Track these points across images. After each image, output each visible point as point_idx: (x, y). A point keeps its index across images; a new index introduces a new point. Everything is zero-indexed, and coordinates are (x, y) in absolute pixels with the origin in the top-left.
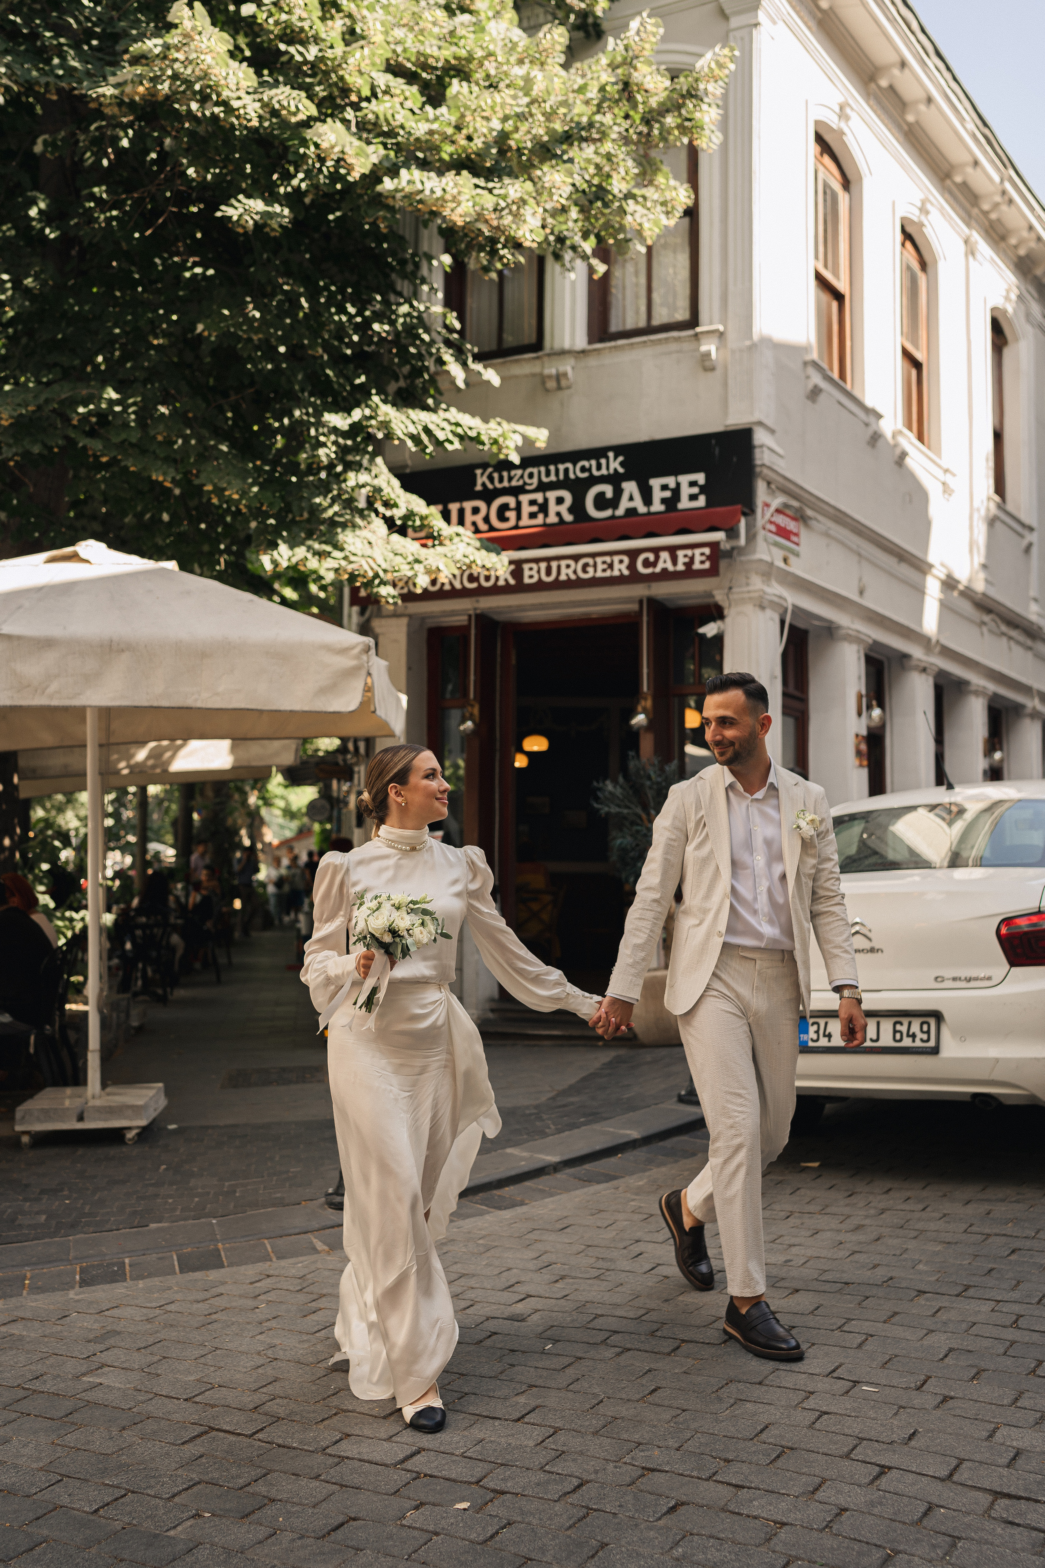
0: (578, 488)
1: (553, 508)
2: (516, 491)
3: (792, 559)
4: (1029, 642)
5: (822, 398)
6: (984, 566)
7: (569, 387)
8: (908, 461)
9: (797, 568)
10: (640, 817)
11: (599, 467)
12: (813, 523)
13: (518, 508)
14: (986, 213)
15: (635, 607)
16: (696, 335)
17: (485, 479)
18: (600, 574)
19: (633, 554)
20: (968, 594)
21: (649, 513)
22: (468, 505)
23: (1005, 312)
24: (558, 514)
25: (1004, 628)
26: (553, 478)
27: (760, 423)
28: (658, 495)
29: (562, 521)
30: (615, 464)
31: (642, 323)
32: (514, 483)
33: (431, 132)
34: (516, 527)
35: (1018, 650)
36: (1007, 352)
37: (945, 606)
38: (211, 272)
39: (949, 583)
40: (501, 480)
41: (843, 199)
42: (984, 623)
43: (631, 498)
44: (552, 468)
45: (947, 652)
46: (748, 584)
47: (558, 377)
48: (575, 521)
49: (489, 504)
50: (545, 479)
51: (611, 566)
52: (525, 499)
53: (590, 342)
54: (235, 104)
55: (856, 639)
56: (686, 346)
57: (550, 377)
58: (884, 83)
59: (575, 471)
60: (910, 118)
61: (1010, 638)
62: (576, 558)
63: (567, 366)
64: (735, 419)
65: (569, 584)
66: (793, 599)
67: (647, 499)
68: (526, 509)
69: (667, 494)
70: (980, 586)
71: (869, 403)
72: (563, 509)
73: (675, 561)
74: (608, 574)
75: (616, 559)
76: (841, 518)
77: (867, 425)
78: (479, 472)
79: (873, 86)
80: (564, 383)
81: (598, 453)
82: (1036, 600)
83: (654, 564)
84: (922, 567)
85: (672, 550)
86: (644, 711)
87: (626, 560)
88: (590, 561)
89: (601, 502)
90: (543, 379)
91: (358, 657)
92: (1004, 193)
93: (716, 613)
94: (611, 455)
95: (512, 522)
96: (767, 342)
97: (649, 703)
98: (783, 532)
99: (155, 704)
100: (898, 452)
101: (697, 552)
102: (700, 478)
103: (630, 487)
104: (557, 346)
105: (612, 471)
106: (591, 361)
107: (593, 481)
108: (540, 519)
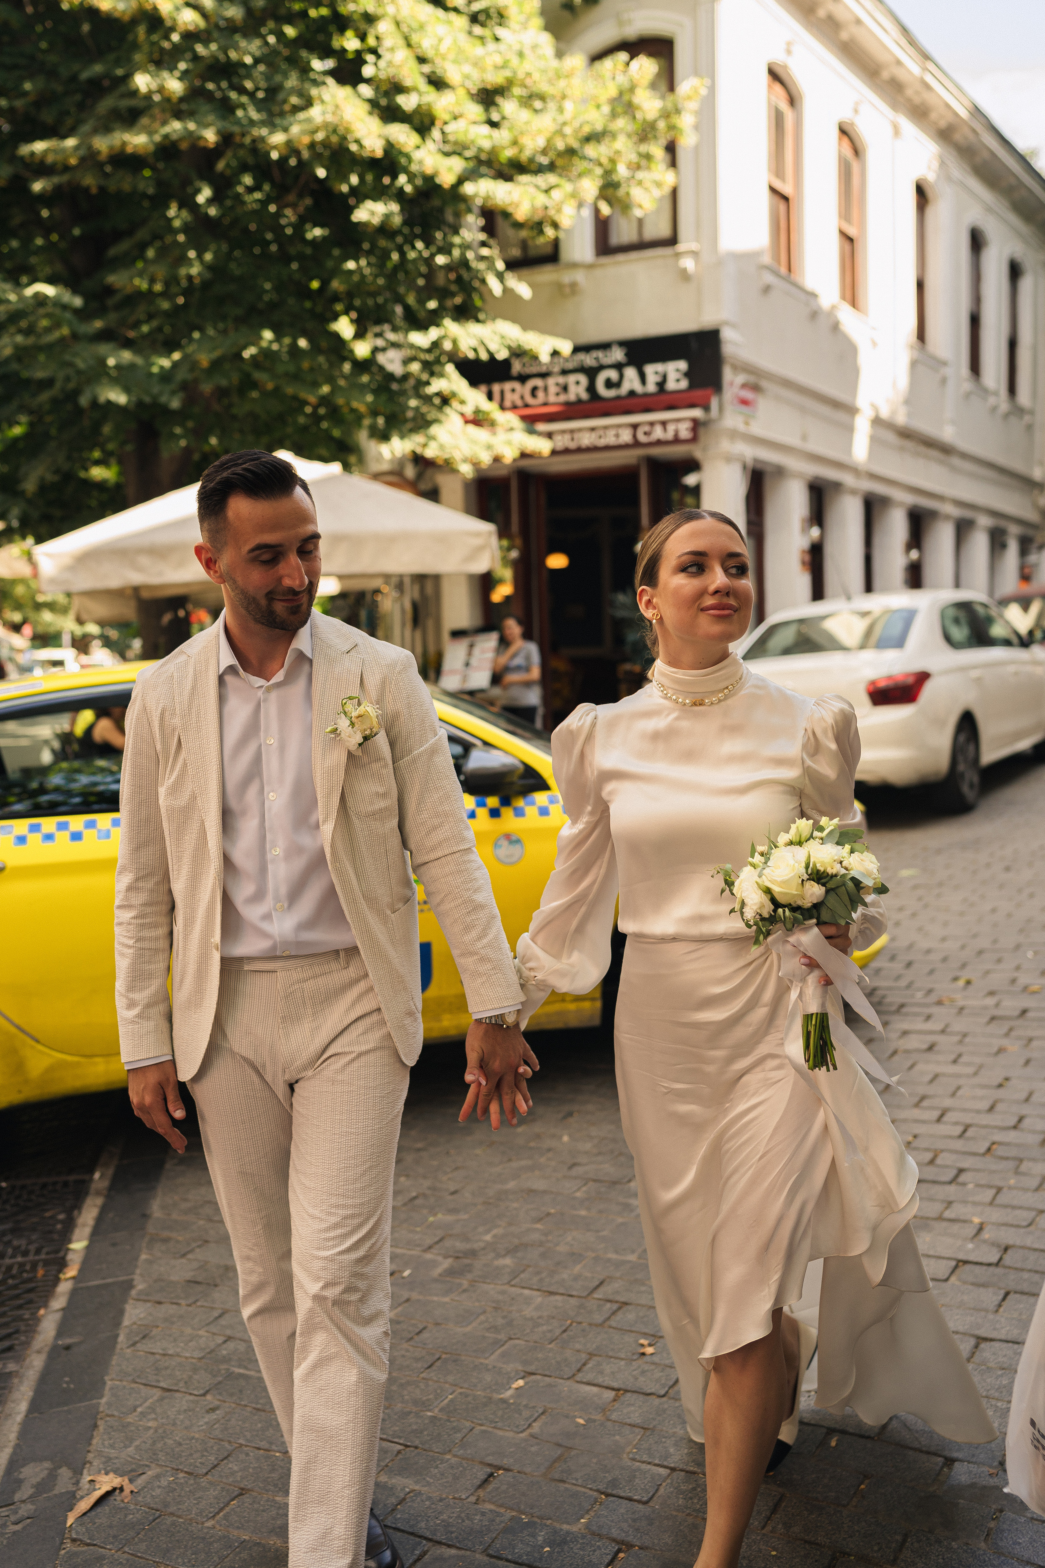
0: (591, 373)
1: (572, 388)
2: (543, 376)
3: (751, 423)
4: (943, 457)
5: (773, 291)
6: (906, 401)
7: (581, 293)
9: (756, 429)
11: (606, 357)
12: (767, 391)
13: (546, 389)
14: (909, 99)
15: (634, 462)
16: (677, 253)
17: (520, 368)
18: (610, 442)
19: (635, 427)
20: (890, 426)
21: (645, 394)
22: (508, 386)
23: (925, 180)
24: (577, 394)
25: (920, 449)
26: (572, 365)
27: (726, 323)
28: (651, 379)
29: (579, 400)
30: (618, 355)
31: (636, 239)
32: (542, 369)
34: (545, 404)
36: (930, 211)
37: (873, 438)
39: (877, 421)
40: (531, 367)
41: (790, 114)
42: (904, 448)
43: (631, 381)
45: (873, 477)
46: (718, 446)
47: (573, 285)
48: (590, 400)
49: (523, 384)
51: (619, 436)
52: (551, 381)
53: (597, 255)
55: (799, 475)
56: (669, 261)
57: (566, 284)
58: (822, 14)
59: (589, 360)
60: (844, 36)
61: (927, 457)
62: (593, 429)
63: (579, 276)
64: (707, 319)
65: (588, 450)
66: (751, 452)
67: (644, 381)
68: (552, 390)
69: (658, 378)
70: (901, 419)
71: (810, 287)
72: (581, 389)
73: (665, 432)
74: (617, 442)
75: (622, 430)
76: (787, 384)
77: (808, 305)
78: (516, 362)
79: (813, 18)
80: (577, 289)
81: (605, 346)
82: (950, 424)
83: (651, 434)
84: (852, 410)
85: (664, 424)
87: (630, 431)
88: (602, 432)
89: (609, 384)
90: (561, 286)
91: (485, 538)
92: (923, 82)
93: (695, 466)
94: (615, 347)
95: (542, 400)
96: (729, 254)
98: (744, 402)
100: (834, 320)
101: (682, 425)
102: (683, 365)
103: (631, 373)
104: (571, 259)
105: (616, 360)
106: (598, 272)
107: (602, 368)
108: (562, 398)
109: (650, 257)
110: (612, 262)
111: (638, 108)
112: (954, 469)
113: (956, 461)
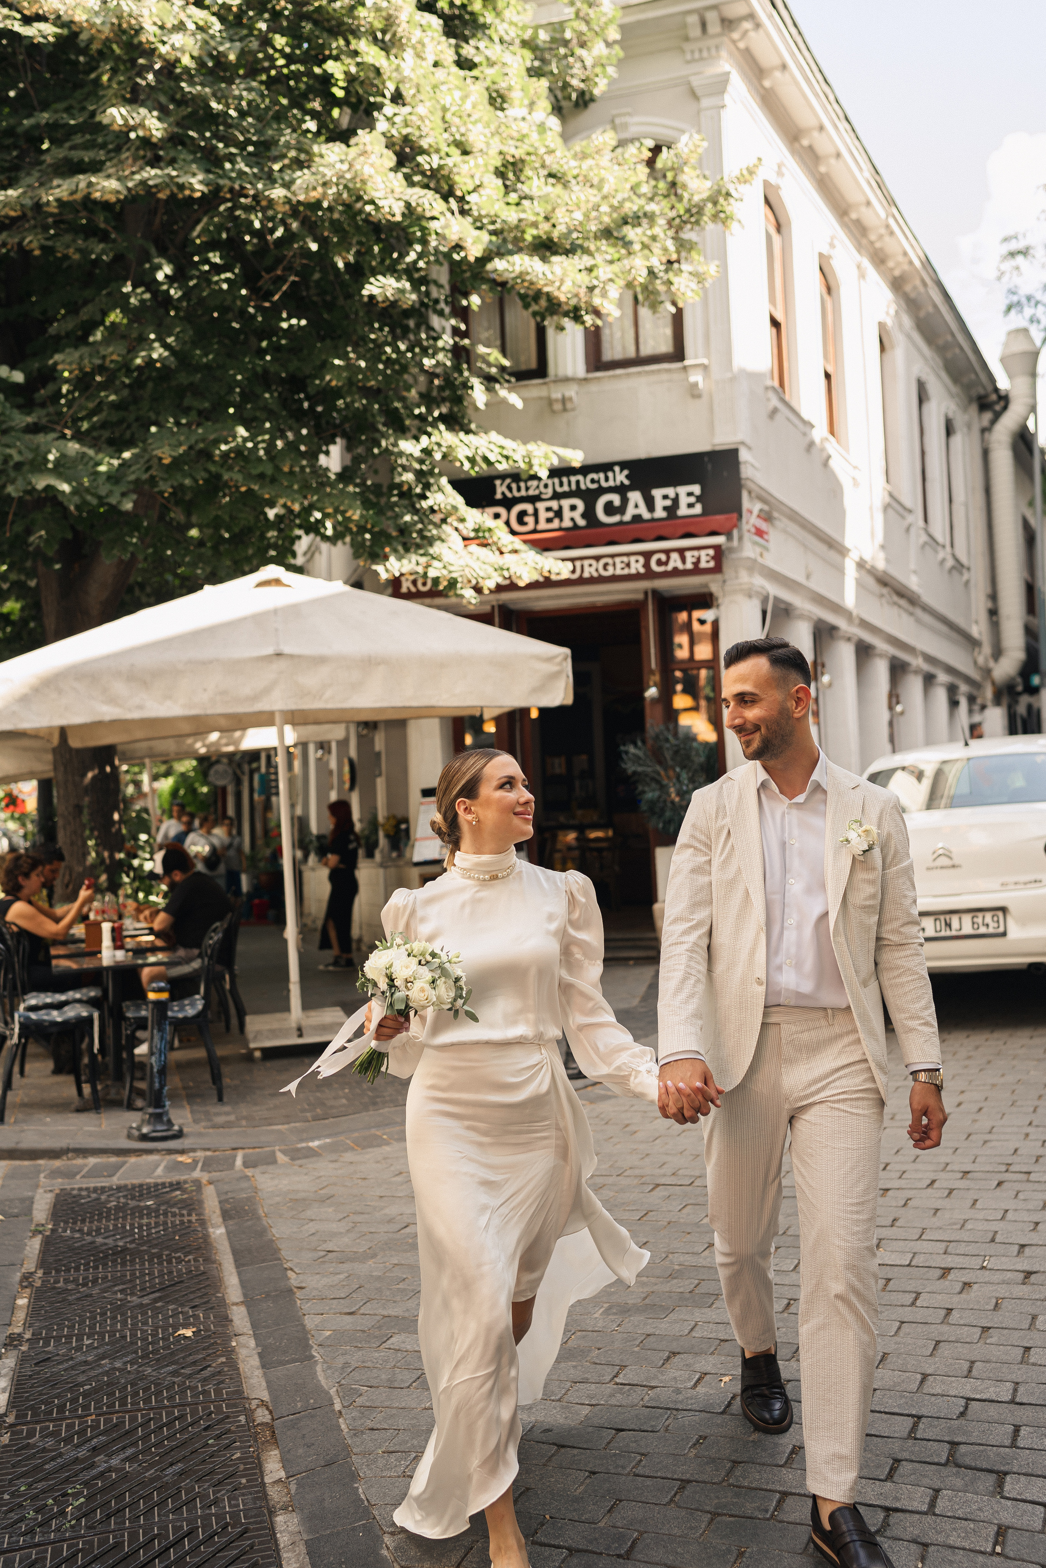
0: (590, 497)
1: (567, 514)
2: (533, 499)
3: (765, 554)
4: (911, 608)
5: (778, 417)
6: (883, 547)
7: (573, 409)
8: (832, 463)
9: (769, 561)
10: (659, 774)
11: (607, 479)
12: (777, 523)
13: (536, 514)
14: (872, 243)
15: (640, 596)
16: (685, 368)
17: (504, 489)
18: (619, 572)
19: (647, 555)
20: (871, 571)
21: (653, 520)
23: (886, 326)
24: (572, 519)
26: (566, 488)
27: (743, 443)
28: (660, 503)
29: (576, 527)
30: (620, 477)
31: (631, 353)
32: (531, 492)
33: (520, 221)
34: (535, 531)
35: (905, 616)
37: (859, 583)
38: (303, 322)
39: (861, 565)
40: (519, 489)
41: (776, 239)
42: (882, 596)
43: (636, 506)
44: (565, 480)
45: (864, 624)
46: (737, 578)
47: (564, 400)
48: (588, 526)
49: (509, 510)
50: (559, 489)
51: (628, 565)
52: (541, 506)
53: (588, 370)
54: (380, 203)
55: (807, 618)
56: (676, 376)
57: (557, 400)
58: (805, 142)
59: (586, 483)
60: (823, 169)
61: (900, 606)
62: (597, 558)
63: (571, 391)
64: (721, 440)
65: (592, 581)
66: (770, 588)
67: (651, 506)
68: (543, 515)
69: (668, 503)
70: (881, 565)
71: (805, 415)
72: (577, 515)
73: (684, 560)
74: (626, 572)
75: (633, 559)
76: (794, 517)
77: (805, 434)
78: (498, 482)
79: (797, 145)
80: (569, 406)
81: (606, 467)
82: (915, 572)
83: (666, 563)
84: (842, 551)
85: (681, 551)
86: (655, 685)
87: (642, 560)
88: (610, 561)
89: (609, 509)
90: (550, 402)
91: (560, 664)
92: (888, 226)
93: (711, 602)
94: (617, 469)
95: (531, 526)
96: (742, 372)
97: (657, 678)
98: (760, 533)
100: (825, 455)
101: (703, 553)
102: (696, 489)
103: (635, 497)
104: (561, 373)
105: (618, 483)
106: (593, 388)
107: (602, 491)
108: (556, 524)
109: (653, 372)
110: (610, 377)
111: (684, 186)
112: (918, 621)
113: (919, 612)
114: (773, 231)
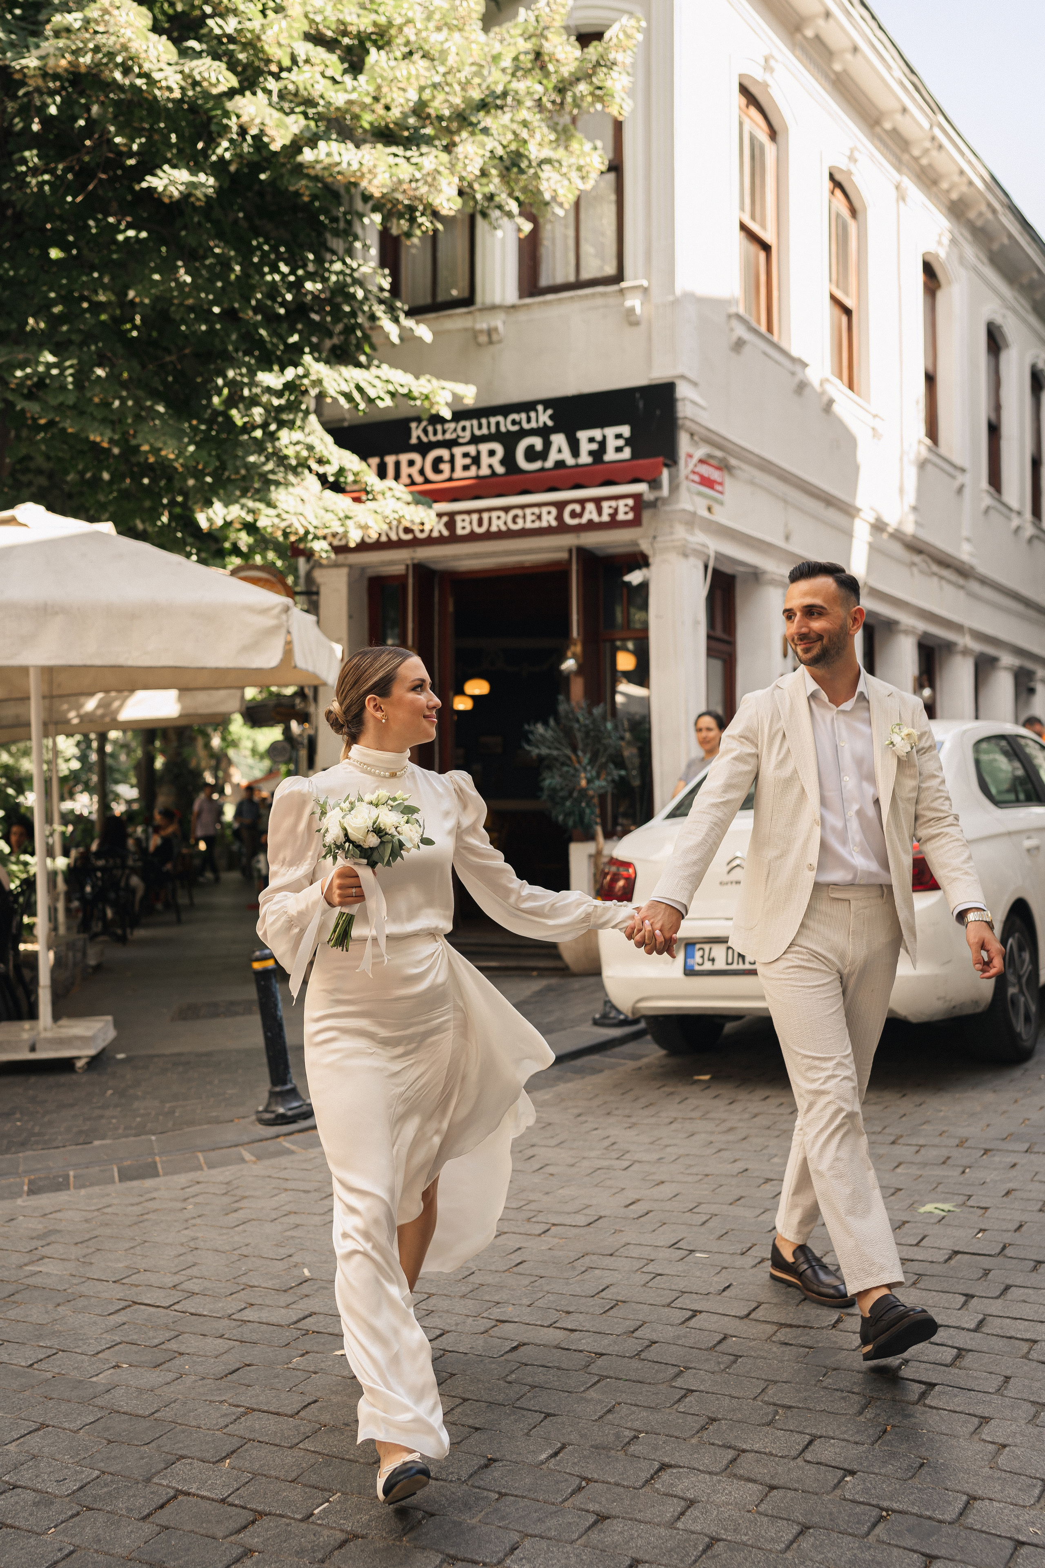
0: (509, 440)
1: (485, 460)
2: (449, 444)
3: (716, 508)
4: (961, 581)
5: (747, 349)
6: (915, 509)
7: (500, 342)
8: (836, 408)
9: (721, 516)
10: (569, 758)
11: (529, 420)
12: (737, 472)
13: (452, 461)
14: (916, 159)
15: (564, 555)
16: (622, 291)
17: (419, 432)
18: (529, 525)
19: (560, 506)
20: (897, 536)
21: (577, 466)
22: (404, 458)
23: (937, 256)
24: (491, 466)
25: (935, 568)
26: (485, 431)
27: (682, 377)
28: (585, 447)
29: (494, 474)
30: (544, 417)
31: (572, 278)
32: (448, 436)
33: (350, 102)
34: (450, 479)
35: (949, 590)
36: (940, 295)
37: (874, 549)
38: (144, 235)
39: (878, 527)
40: (435, 433)
41: (770, 149)
42: (913, 564)
43: (560, 451)
44: (484, 421)
45: (876, 594)
46: (671, 533)
47: (490, 332)
48: (508, 473)
49: (424, 456)
50: (477, 433)
51: (539, 517)
52: (458, 451)
53: (521, 296)
54: (156, 76)
56: (612, 301)
57: (481, 331)
58: (809, 33)
59: (506, 424)
60: (837, 67)
61: (942, 578)
62: (506, 509)
63: (498, 321)
64: (657, 374)
65: (500, 535)
66: (715, 546)
67: (575, 452)
68: (460, 462)
69: (594, 446)
70: (909, 528)
71: (795, 352)
72: (495, 461)
73: (600, 512)
74: (537, 525)
75: (545, 510)
76: (766, 466)
77: (793, 374)
78: (413, 425)
79: (798, 36)
80: (495, 337)
81: (528, 407)
82: (968, 540)
83: (580, 515)
84: (849, 511)
85: (598, 502)
86: (574, 656)
87: (554, 511)
88: (519, 512)
89: (531, 455)
90: (475, 334)
91: (278, 617)
92: (933, 138)
93: (641, 561)
94: (540, 408)
95: (446, 474)
96: (690, 296)
97: (578, 649)
98: (707, 482)
99: (89, 663)
100: (825, 399)
101: (621, 503)
102: (625, 430)
103: (559, 440)
104: (488, 301)
105: (541, 424)
106: (522, 316)
107: (524, 433)
108: (473, 471)
109: (586, 296)
110: (540, 303)
112: (971, 595)
113: (975, 586)
114: (763, 136)
